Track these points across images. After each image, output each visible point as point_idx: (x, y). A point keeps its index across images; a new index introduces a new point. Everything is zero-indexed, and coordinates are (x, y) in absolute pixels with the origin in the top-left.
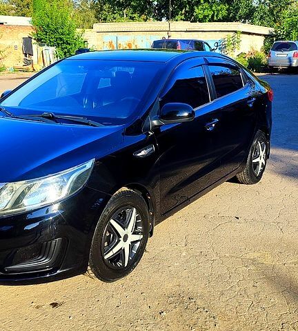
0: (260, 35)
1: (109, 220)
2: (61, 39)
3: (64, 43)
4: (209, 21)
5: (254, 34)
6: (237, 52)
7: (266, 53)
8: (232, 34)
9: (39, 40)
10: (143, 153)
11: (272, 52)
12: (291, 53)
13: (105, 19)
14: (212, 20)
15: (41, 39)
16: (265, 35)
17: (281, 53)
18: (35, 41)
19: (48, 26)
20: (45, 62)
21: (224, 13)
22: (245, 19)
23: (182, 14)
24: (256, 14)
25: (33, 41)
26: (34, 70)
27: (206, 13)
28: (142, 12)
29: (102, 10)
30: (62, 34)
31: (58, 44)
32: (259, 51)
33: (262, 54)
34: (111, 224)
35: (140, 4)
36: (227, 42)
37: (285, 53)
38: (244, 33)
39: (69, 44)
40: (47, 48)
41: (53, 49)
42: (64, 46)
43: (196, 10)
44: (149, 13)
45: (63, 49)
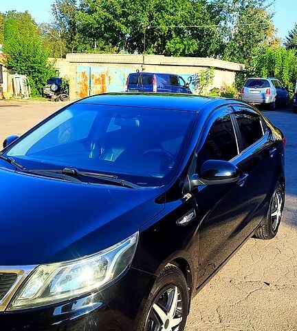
0: (232, 71)
1: (152, 304)
2: (32, 68)
3: (35, 71)
4: (181, 55)
5: (226, 70)
6: (210, 87)
7: (238, 89)
8: (205, 69)
9: (9, 68)
10: (185, 220)
11: (245, 88)
12: (264, 90)
13: (75, 49)
14: (183, 54)
15: (12, 67)
16: (236, 71)
17: (254, 89)
18: (6, 69)
19: (20, 54)
20: (16, 90)
21: (196, 47)
22: (216, 55)
23: (154, 47)
24: (226, 50)
25: (4, 69)
26: (4, 98)
27: (178, 46)
28: (114, 44)
29: (72, 39)
30: (34, 63)
31: (29, 72)
32: (231, 86)
33: (234, 90)
34: (154, 310)
35: (112, 36)
36: (200, 77)
37: (257, 89)
38: (217, 68)
39: (41, 73)
40: (18, 76)
41: (24, 77)
42: (35, 74)
43: (168, 44)
44: (122, 45)
45: (34, 77)
